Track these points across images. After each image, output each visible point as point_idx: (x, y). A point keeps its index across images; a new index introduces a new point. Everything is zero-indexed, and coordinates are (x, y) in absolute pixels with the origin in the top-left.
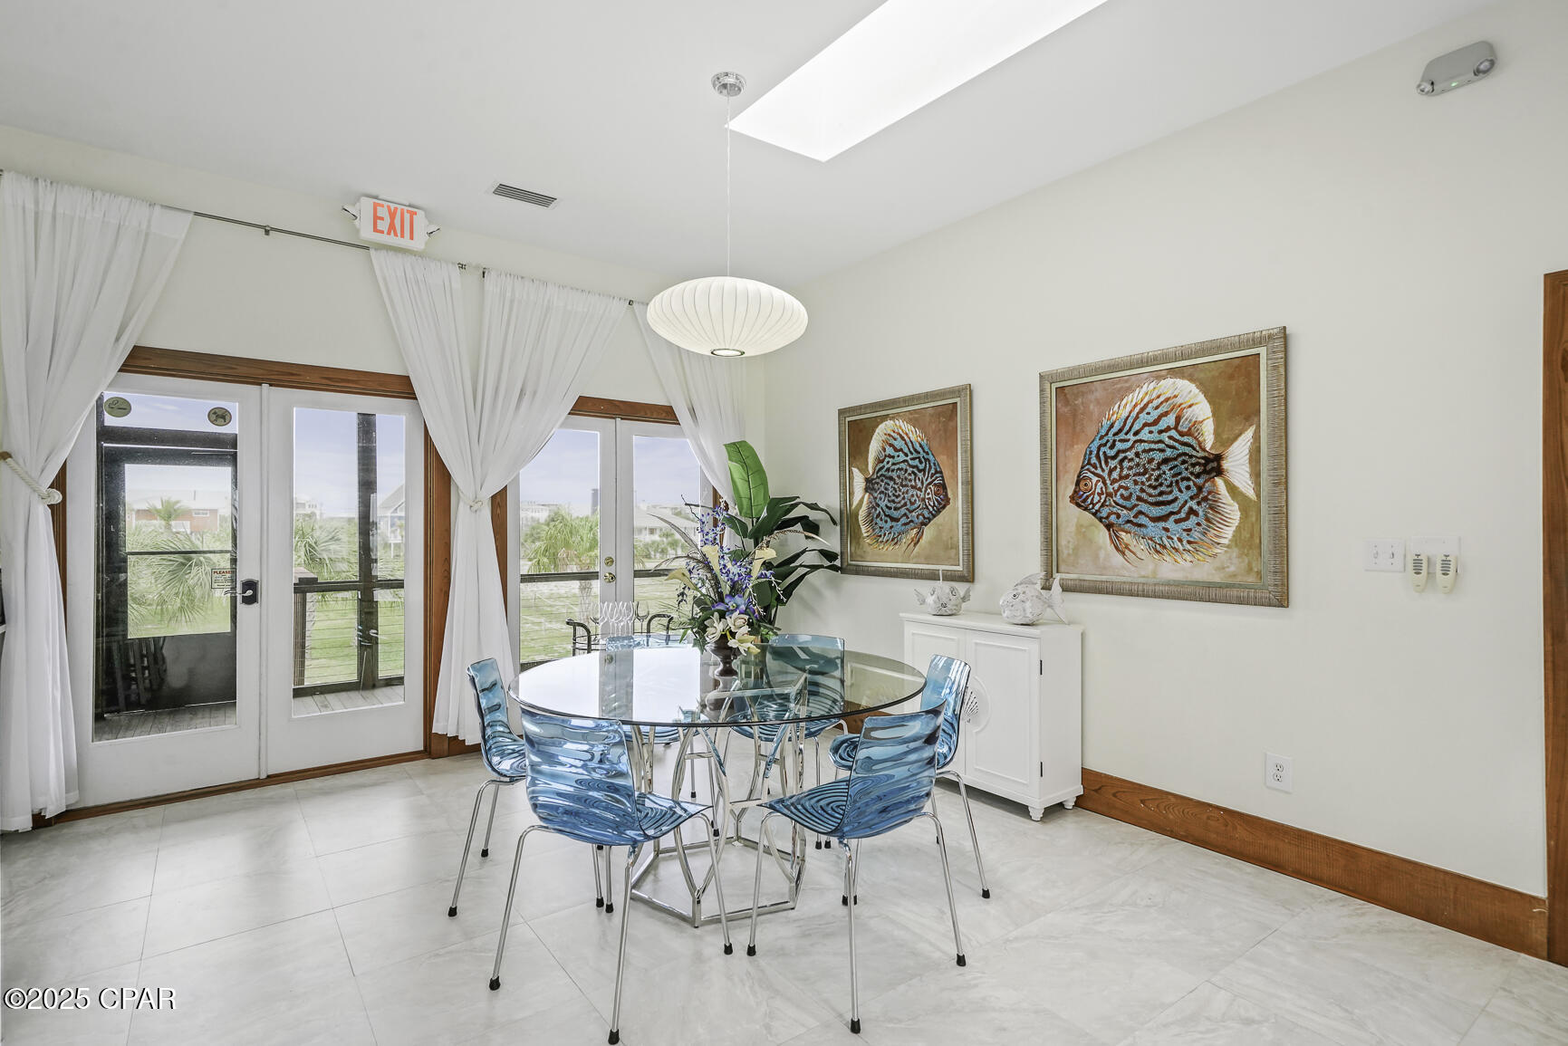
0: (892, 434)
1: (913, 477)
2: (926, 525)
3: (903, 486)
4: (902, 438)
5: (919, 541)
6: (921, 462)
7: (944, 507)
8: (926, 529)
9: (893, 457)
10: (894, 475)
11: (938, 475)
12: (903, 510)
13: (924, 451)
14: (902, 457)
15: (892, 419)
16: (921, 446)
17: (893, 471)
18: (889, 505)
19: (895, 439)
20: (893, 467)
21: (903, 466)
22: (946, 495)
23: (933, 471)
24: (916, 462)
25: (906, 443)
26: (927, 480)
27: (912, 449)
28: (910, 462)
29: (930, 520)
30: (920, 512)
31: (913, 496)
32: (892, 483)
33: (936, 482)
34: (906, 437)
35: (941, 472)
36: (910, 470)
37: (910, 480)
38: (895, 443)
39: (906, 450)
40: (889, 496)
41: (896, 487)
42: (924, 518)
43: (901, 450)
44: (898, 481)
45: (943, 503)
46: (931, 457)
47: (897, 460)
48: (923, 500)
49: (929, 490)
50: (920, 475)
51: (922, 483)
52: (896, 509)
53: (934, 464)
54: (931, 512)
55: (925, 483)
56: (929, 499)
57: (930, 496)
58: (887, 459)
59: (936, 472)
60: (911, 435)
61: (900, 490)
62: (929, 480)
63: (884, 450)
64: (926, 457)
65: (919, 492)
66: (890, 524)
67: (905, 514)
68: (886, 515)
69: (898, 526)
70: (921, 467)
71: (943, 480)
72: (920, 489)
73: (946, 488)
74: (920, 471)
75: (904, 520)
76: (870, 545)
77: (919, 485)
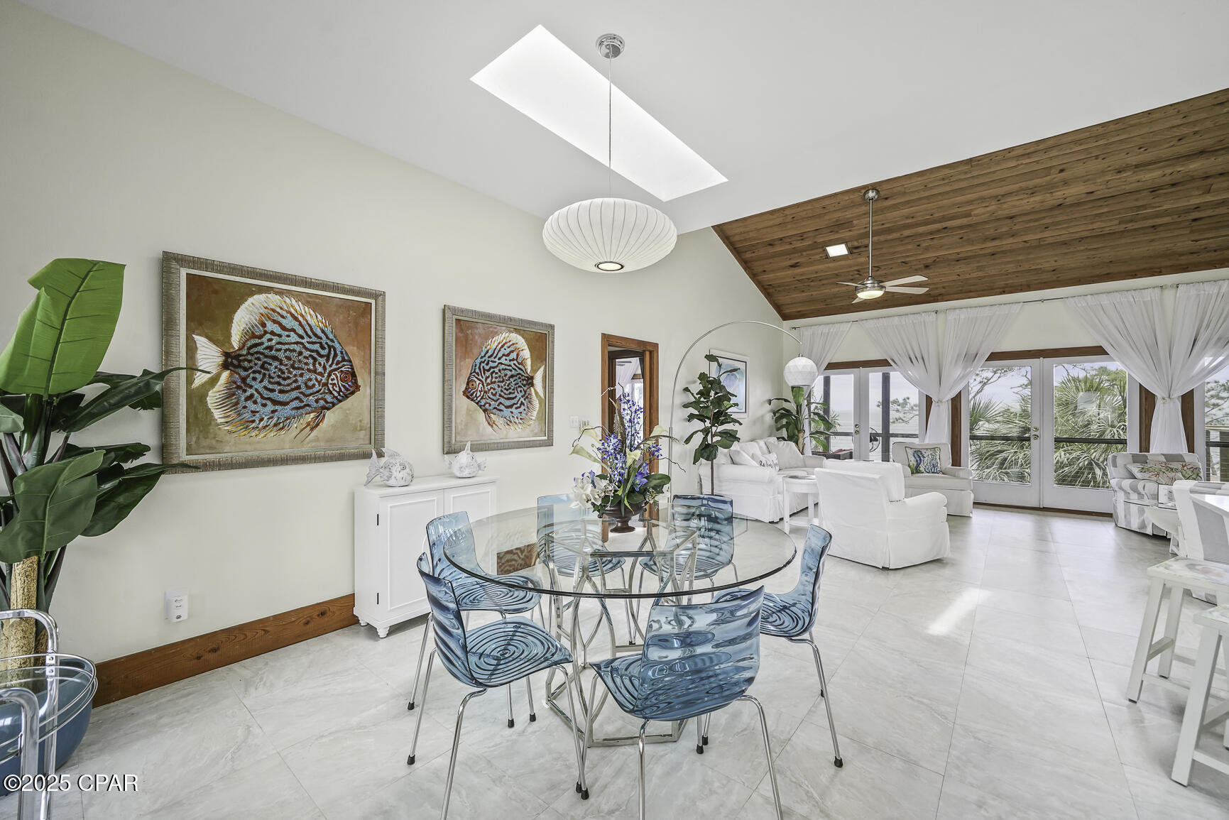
0: (278, 310)
1: (311, 361)
2: (328, 409)
3: (294, 368)
4: (296, 319)
5: (318, 425)
6: (323, 348)
7: (353, 393)
8: (328, 413)
9: (280, 336)
10: (281, 355)
11: (345, 363)
12: (294, 394)
13: (327, 338)
14: (294, 338)
15: (276, 293)
16: (323, 332)
17: (280, 350)
18: (270, 386)
19: (283, 317)
20: (279, 346)
21: (298, 348)
22: (356, 382)
23: (339, 358)
24: (317, 347)
25: (301, 324)
26: (331, 366)
27: (310, 333)
28: (307, 345)
29: (334, 405)
30: (320, 396)
31: (310, 380)
32: (276, 363)
33: (343, 369)
34: (300, 318)
35: (350, 361)
36: (307, 353)
37: (306, 364)
38: (284, 322)
39: (301, 332)
40: (270, 377)
41: (283, 367)
42: (327, 402)
43: (293, 330)
44: (285, 361)
45: (352, 389)
46: (337, 345)
47: (284, 339)
48: (326, 384)
49: (333, 376)
50: (322, 361)
51: (325, 368)
52: (281, 392)
53: (342, 353)
54: (335, 397)
55: (329, 369)
56: (334, 384)
57: (336, 381)
58: (268, 336)
59: (344, 360)
60: (308, 318)
61: (290, 372)
62: (334, 366)
63: (264, 325)
64: (330, 343)
65: (319, 377)
66: (270, 407)
67: (297, 398)
68: (263, 398)
69: (287, 411)
70: (323, 352)
71: (353, 369)
72: (321, 374)
73: (356, 376)
74: (322, 356)
75: (295, 404)
76: (230, 432)
77: (320, 369)
